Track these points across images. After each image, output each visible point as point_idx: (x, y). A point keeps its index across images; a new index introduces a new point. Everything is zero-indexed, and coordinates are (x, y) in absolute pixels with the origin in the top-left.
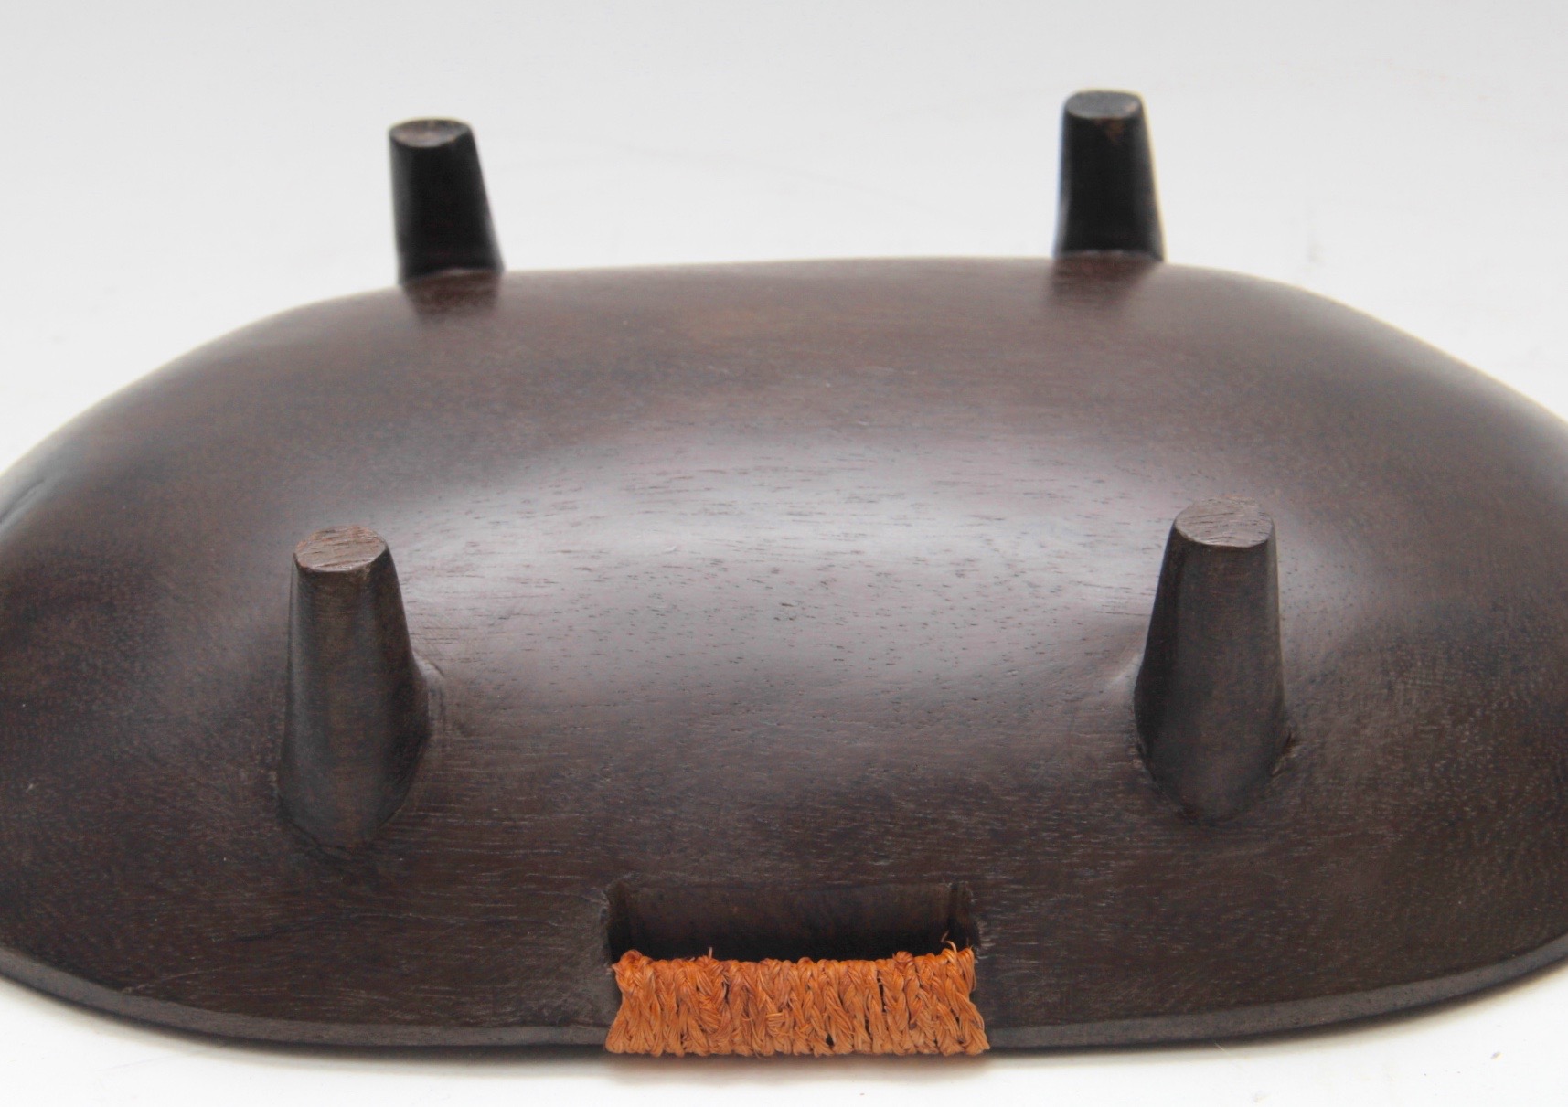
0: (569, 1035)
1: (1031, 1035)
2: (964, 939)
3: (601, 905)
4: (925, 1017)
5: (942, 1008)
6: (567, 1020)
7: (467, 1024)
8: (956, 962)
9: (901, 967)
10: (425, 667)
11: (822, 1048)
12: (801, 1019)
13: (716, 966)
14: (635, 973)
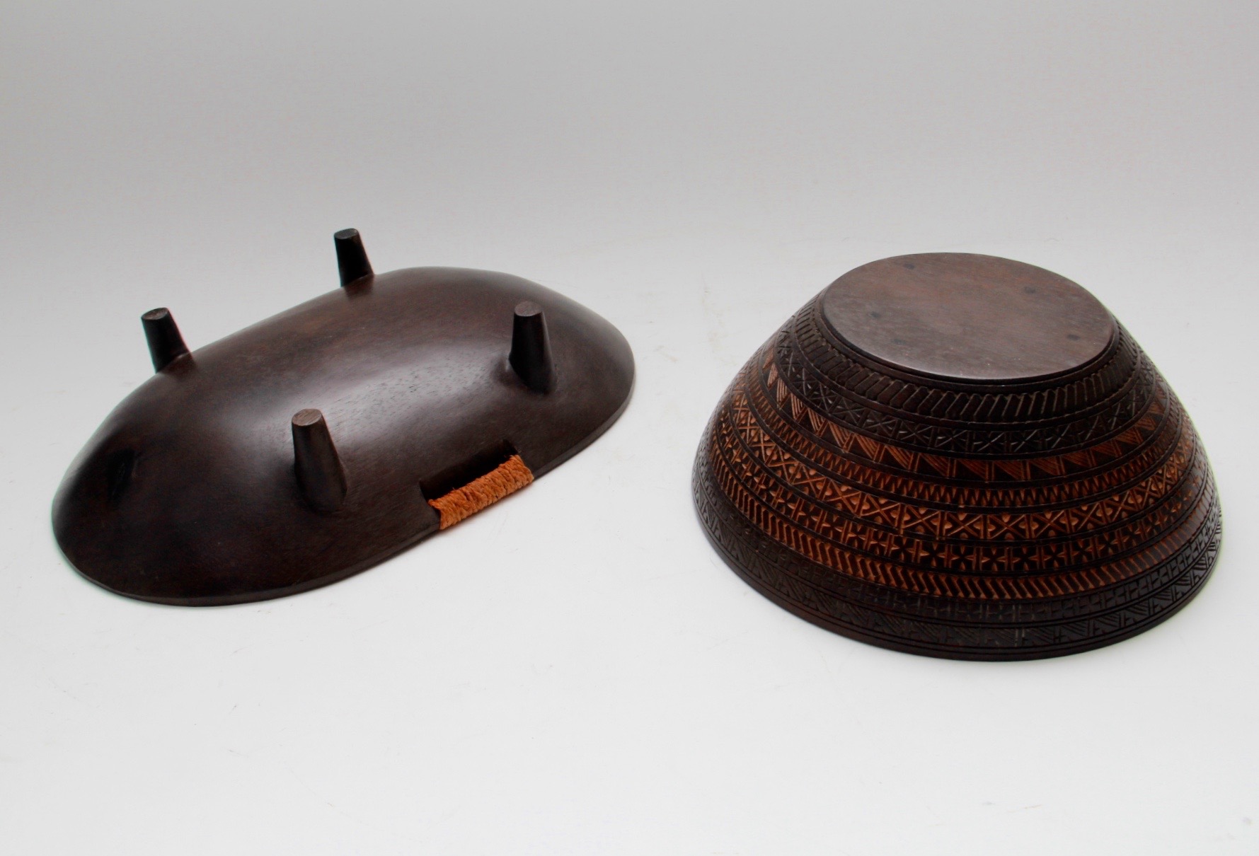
0: (431, 529)
1: (542, 470)
2: (515, 453)
3: (418, 491)
4: (518, 477)
5: (521, 473)
6: (428, 526)
7: (402, 541)
8: (515, 459)
9: (504, 467)
10: (337, 445)
11: (496, 500)
12: (488, 493)
13: (458, 491)
14: (440, 503)
